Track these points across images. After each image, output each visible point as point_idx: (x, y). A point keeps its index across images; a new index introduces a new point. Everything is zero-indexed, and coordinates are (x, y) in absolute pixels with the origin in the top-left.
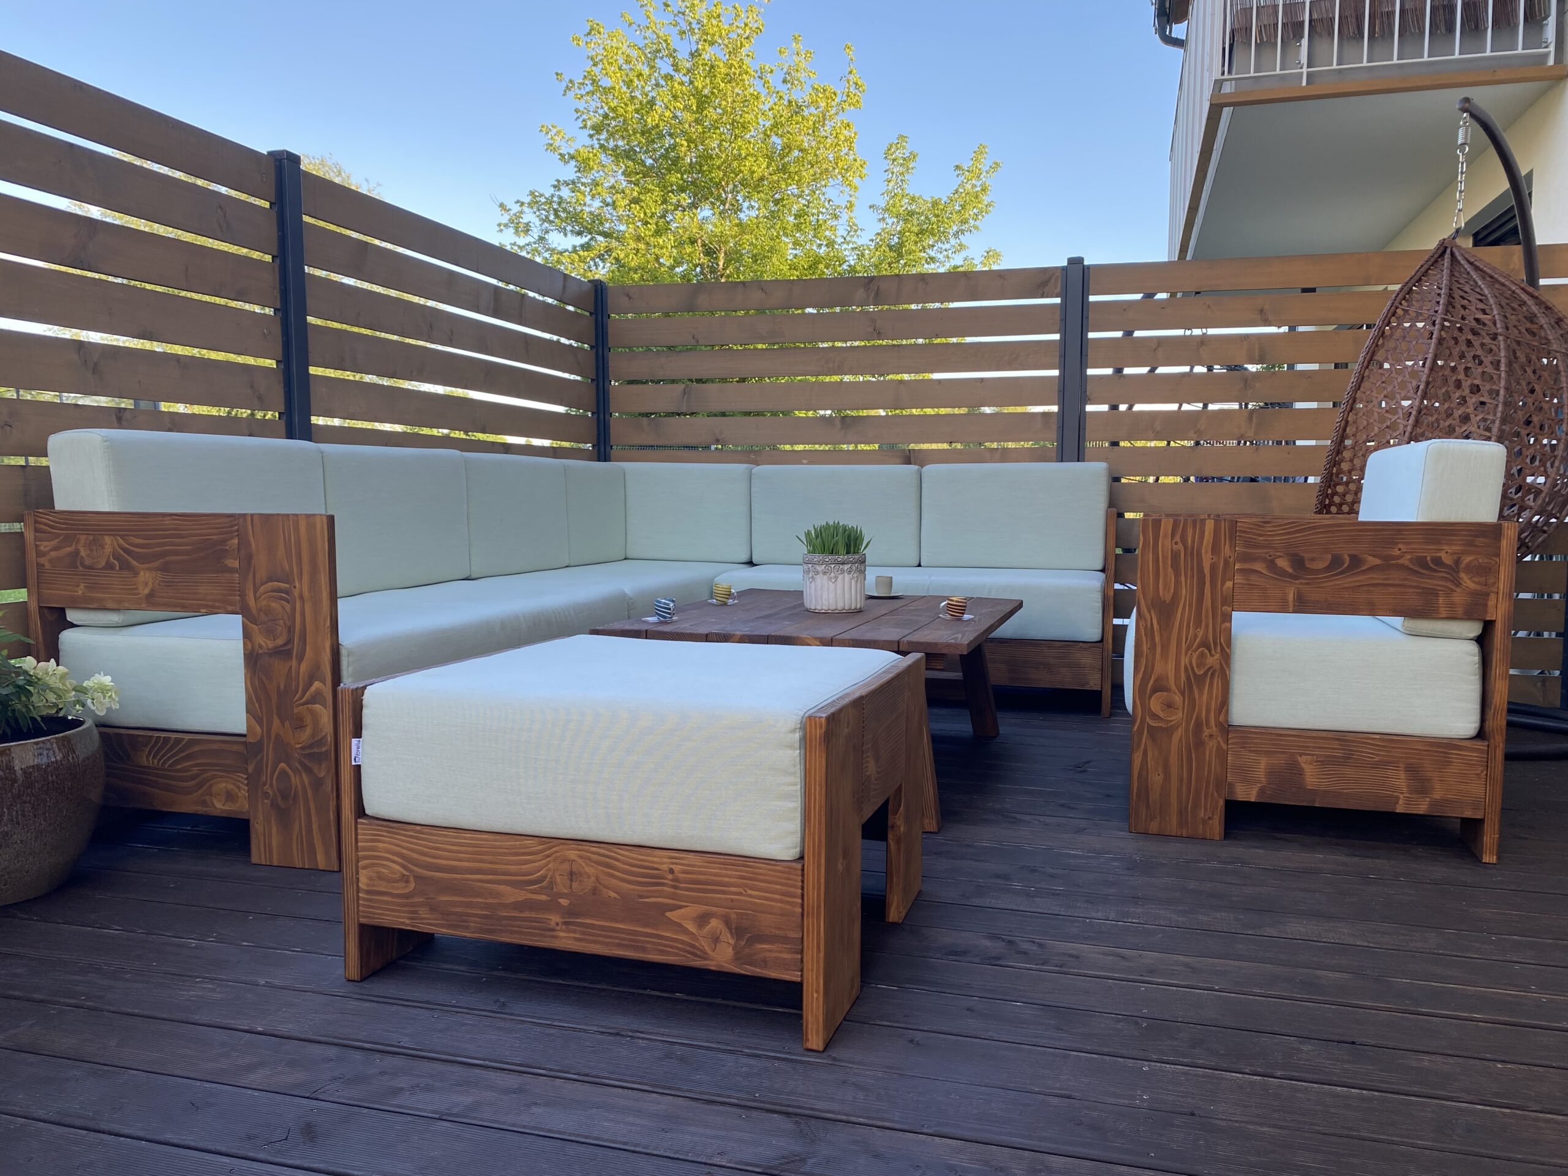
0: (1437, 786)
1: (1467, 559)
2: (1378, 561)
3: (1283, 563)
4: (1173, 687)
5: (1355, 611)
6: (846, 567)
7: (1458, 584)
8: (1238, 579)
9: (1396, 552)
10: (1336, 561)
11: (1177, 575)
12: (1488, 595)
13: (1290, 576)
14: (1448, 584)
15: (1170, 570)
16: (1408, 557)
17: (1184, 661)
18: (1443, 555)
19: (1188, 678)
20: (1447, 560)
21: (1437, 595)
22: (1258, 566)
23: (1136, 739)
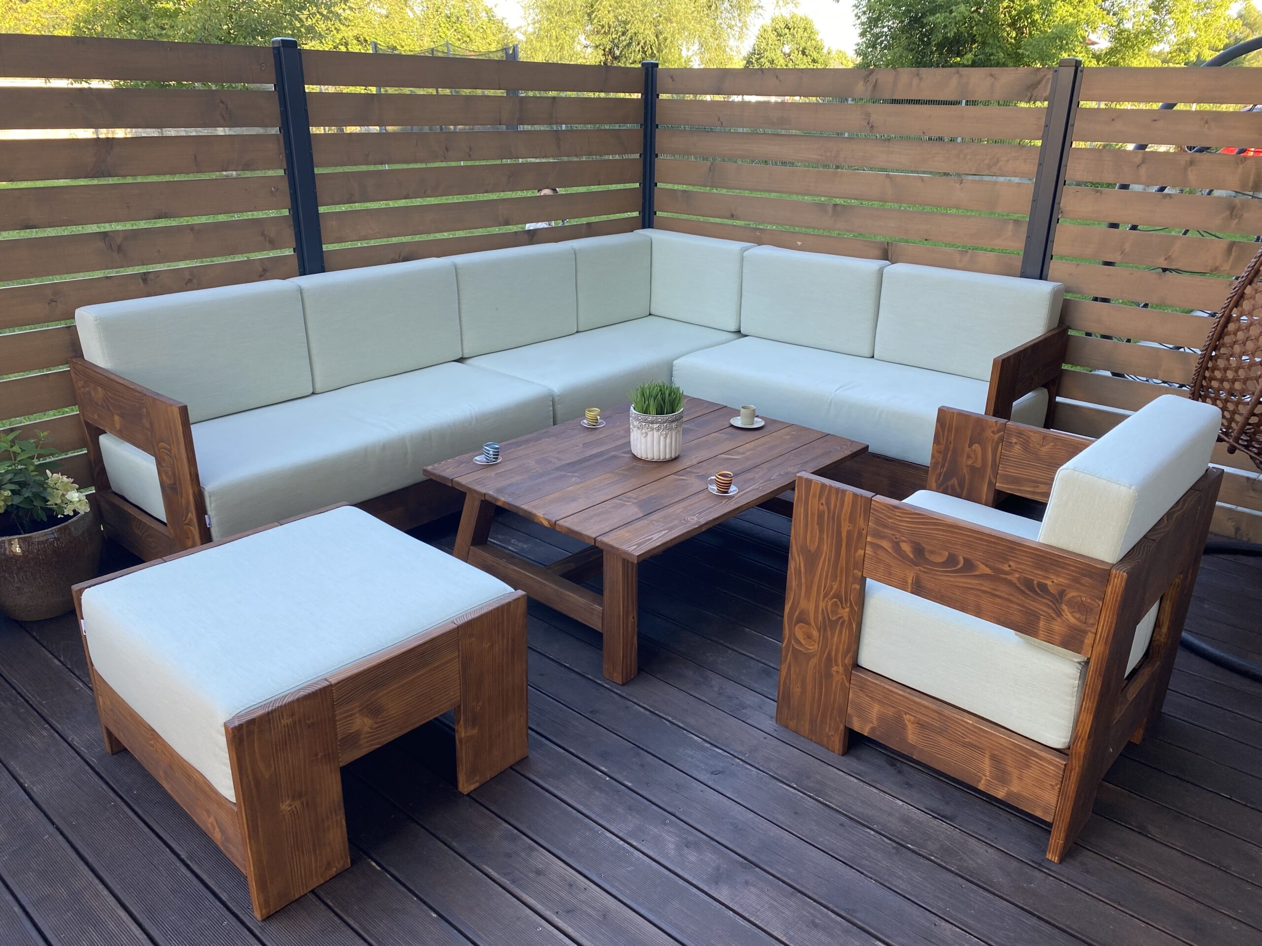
0: (1015, 781)
1: (1071, 594)
2: (988, 571)
3: (906, 548)
4: (812, 622)
5: (963, 609)
7: (1059, 614)
8: (869, 550)
9: (1007, 569)
10: (952, 560)
11: (821, 531)
12: (1086, 632)
13: (911, 561)
14: (1050, 611)
15: (816, 526)
16: (1017, 575)
17: (822, 605)
18: (1049, 583)
19: (824, 618)
20: (1052, 589)
21: (1039, 619)
22: (885, 544)
23: (783, 654)
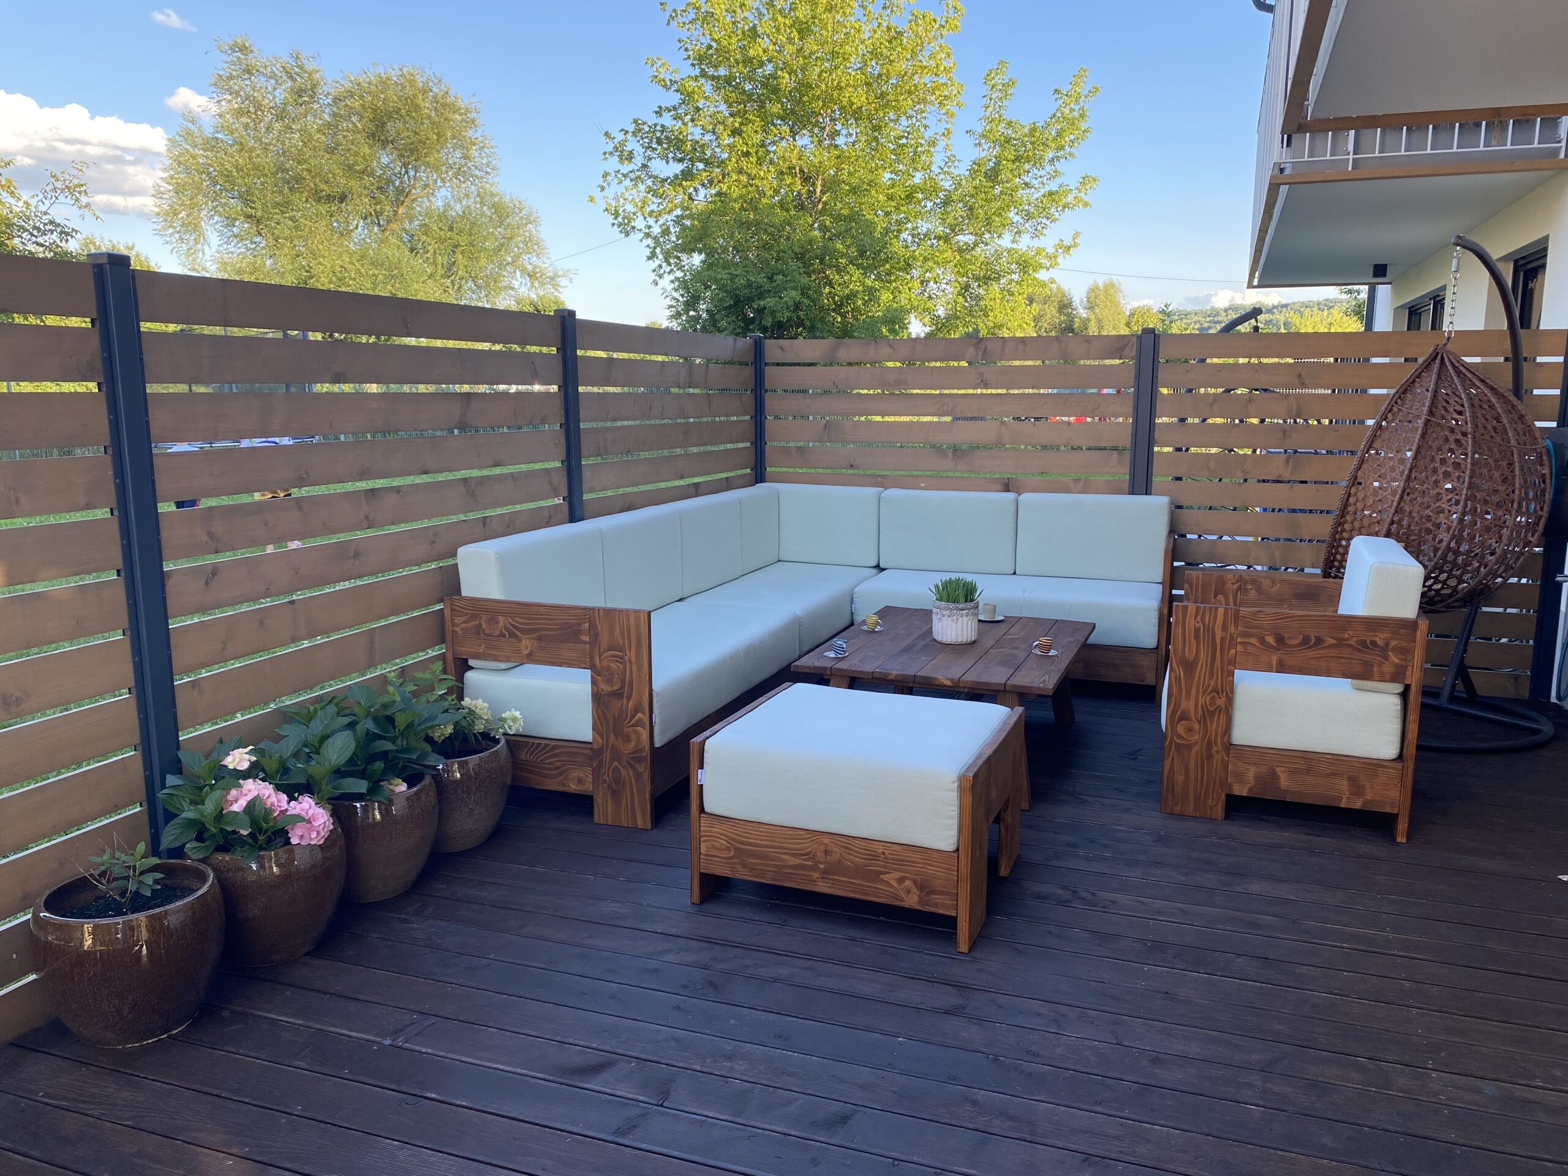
0: (1368, 791)
1: (1393, 643)
2: (1333, 641)
3: (1270, 639)
4: (1193, 717)
5: (1317, 674)
6: (965, 612)
7: (1386, 658)
8: (1240, 648)
9: (1346, 636)
10: (1306, 640)
11: (1198, 644)
12: (1406, 667)
13: (1275, 648)
14: (1380, 659)
15: (1193, 640)
16: (1355, 639)
17: (1201, 701)
18: (1377, 639)
19: (1203, 712)
20: (1380, 643)
21: (1373, 666)
22: (1253, 641)
23: (1167, 751)
